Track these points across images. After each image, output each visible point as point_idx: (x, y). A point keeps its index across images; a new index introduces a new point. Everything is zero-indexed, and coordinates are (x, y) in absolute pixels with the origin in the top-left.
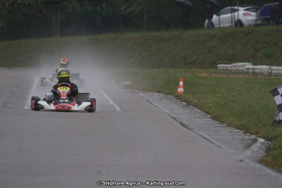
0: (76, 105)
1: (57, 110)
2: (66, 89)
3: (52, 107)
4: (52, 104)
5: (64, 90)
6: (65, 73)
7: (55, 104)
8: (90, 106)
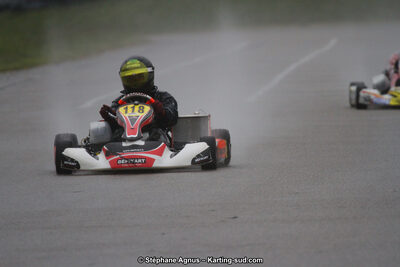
0: (167, 152)
1: (115, 171)
2: (141, 110)
3: (102, 162)
4: (101, 156)
5: (136, 113)
6: (137, 64)
7: (108, 155)
8: (204, 153)
